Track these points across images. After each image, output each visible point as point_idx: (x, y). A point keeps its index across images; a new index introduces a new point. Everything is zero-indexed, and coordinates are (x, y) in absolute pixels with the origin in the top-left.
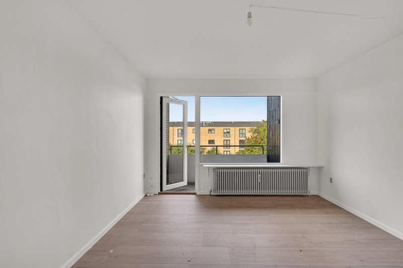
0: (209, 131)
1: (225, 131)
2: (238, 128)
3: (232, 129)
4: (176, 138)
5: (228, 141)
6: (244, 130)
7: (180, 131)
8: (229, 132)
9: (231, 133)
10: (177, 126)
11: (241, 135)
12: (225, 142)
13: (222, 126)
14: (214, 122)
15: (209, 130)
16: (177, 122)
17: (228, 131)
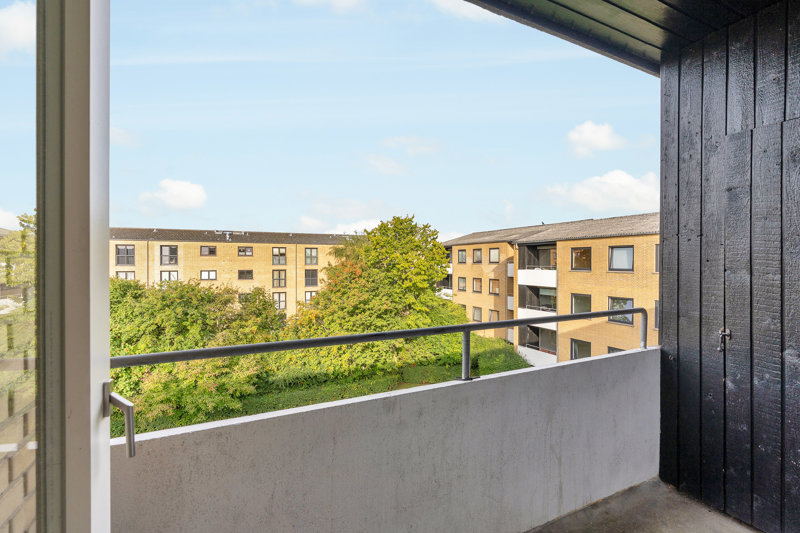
0: (240, 251)
1: (276, 251)
2: (302, 247)
3: (290, 247)
4: (156, 267)
5: (283, 273)
6: (314, 251)
7: (166, 251)
8: (283, 255)
9: (288, 255)
10: (159, 239)
11: (309, 261)
12: (276, 273)
13: (269, 242)
14: (251, 234)
15: (242, 250)
16: (158, 230)
17: (282, 251)
